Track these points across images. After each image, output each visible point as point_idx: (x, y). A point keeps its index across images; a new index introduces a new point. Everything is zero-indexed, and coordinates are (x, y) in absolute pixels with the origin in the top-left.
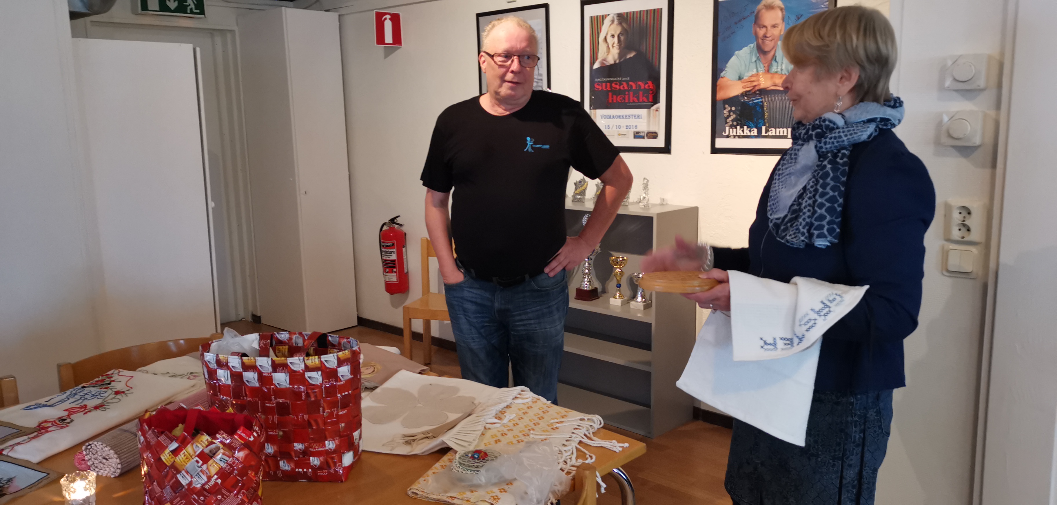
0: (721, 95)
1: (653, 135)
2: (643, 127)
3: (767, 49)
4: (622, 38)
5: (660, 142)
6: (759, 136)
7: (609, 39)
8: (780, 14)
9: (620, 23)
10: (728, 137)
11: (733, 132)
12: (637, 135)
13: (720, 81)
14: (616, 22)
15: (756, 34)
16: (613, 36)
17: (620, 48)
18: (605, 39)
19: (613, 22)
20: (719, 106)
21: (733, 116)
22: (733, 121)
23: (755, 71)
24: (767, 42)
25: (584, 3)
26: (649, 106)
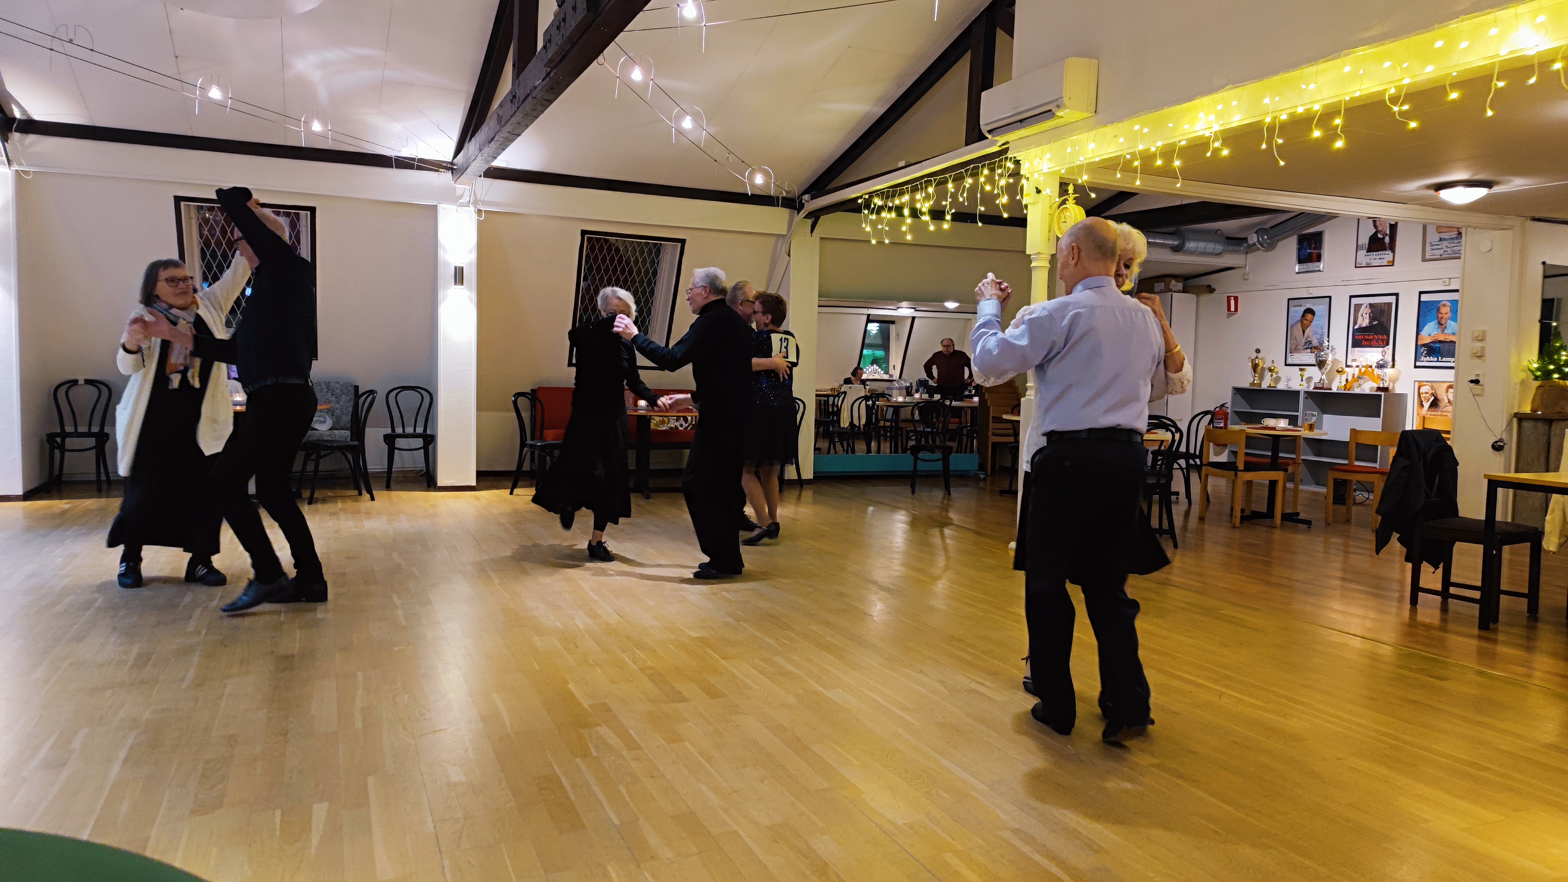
0: (1420, 343)
1: (1386, 360)
3: (1442, 323)
4: (1371, 315)
5: (1390, 363)
6: (1438, 361)
7: (1364, 315)
8: (1449, 309)
9: (1370, 308)
10: (1423, 361)
11: (1425, 359)
13: (1419, 336)
14: (1368, 307)
15: (1438, 316)
16: (1366, 314)
17: (1370, 319)
18: (1362, 315)
19: (1367, 307)
20: (1419, 347)
21: (1426, 352)
22: (1426, 354)
23: (1437, 332)
24: (1443, 320)
25: (1351, 297)
26: (1384, 347)
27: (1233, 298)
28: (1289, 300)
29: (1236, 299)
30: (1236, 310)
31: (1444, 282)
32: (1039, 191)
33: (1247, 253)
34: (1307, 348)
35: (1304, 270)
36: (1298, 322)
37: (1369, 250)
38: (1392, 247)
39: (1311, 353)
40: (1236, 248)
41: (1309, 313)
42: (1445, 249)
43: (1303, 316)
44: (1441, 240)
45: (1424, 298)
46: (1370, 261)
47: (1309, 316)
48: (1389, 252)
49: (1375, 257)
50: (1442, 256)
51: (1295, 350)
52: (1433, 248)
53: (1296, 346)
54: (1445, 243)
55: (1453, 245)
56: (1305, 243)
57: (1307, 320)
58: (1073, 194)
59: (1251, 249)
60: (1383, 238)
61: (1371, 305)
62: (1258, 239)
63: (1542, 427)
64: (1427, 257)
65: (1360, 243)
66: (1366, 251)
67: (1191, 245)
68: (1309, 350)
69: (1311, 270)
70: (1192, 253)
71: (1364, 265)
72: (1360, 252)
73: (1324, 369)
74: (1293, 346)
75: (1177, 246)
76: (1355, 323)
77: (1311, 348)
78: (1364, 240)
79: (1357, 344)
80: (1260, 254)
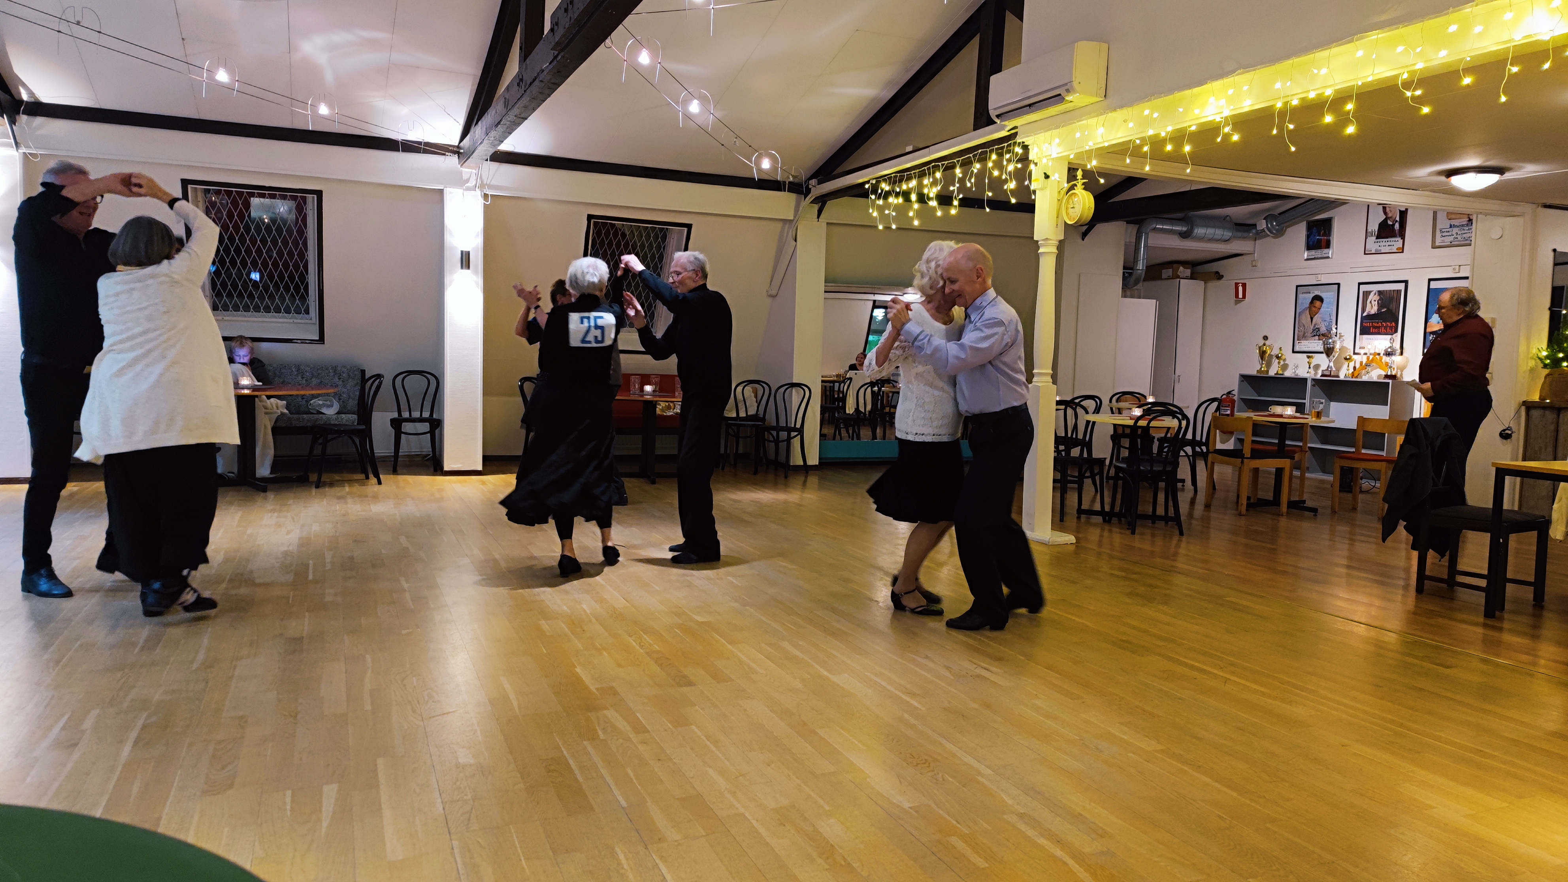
0: (1429, 330)
4: (1380, 302)
7: (1373, 302)
9: (1379, 295)
12: (1385, 348)
13: (1428, 324)
16: (1375, 301)
17: (1378, 306)
18: (1371, 302)
19: (1375, 294)
20: (1427, 335)
25: (1360, 284)
26: (1392, 334)
27: (1240, 284)
28: (1297, 286)
29: (1244, 285)
30: (1244, 296)
31: (1454, 269)
32: (1047, 177)
33: (1255, 240)
34: (1315, 336)
35: (1313, 257)
36: (1306, 309)
37: (1379, 237)
38: (1403, 236)
39: (1319, 340)
40: (1245, 234)
41: (1318, 300)
42: (1455, 236)
43: (1312, 302)
44: (1451, 226)
45: (1434, 285)
46: (1380, 248)
47: (1318, 303)
48: (1399, 239)
49: (1385, 244)
50: (1453, 243)
51: (1304, 337)
52: (1444, 234)
53: (1304, 333)
54: (1455, 230)
55: (1463, 232)
56: (1314, 230)
57: (1315, 307)
58: (1081, 179)
59: (1260, 235)
60: (1393, 225)
61: (1380, 293)
62: (1267, 225)
63: (1550, 416)
64: (1437, 244)
65: (1369, 230)
66: (1375, 238)
67: (1199, 231)
68: (1317, 337)
69: (1320, 256)
70: (1201, 239)
71: (1373, 252)
72: (1369, 239)
73: (1331, 357)
74: (1301, 334)
75: (1185, 232)
76: (1363, 311)
77: (1319, 336)
78: (1374, 227)
79: (1365, 331)
80: (1269, 240)
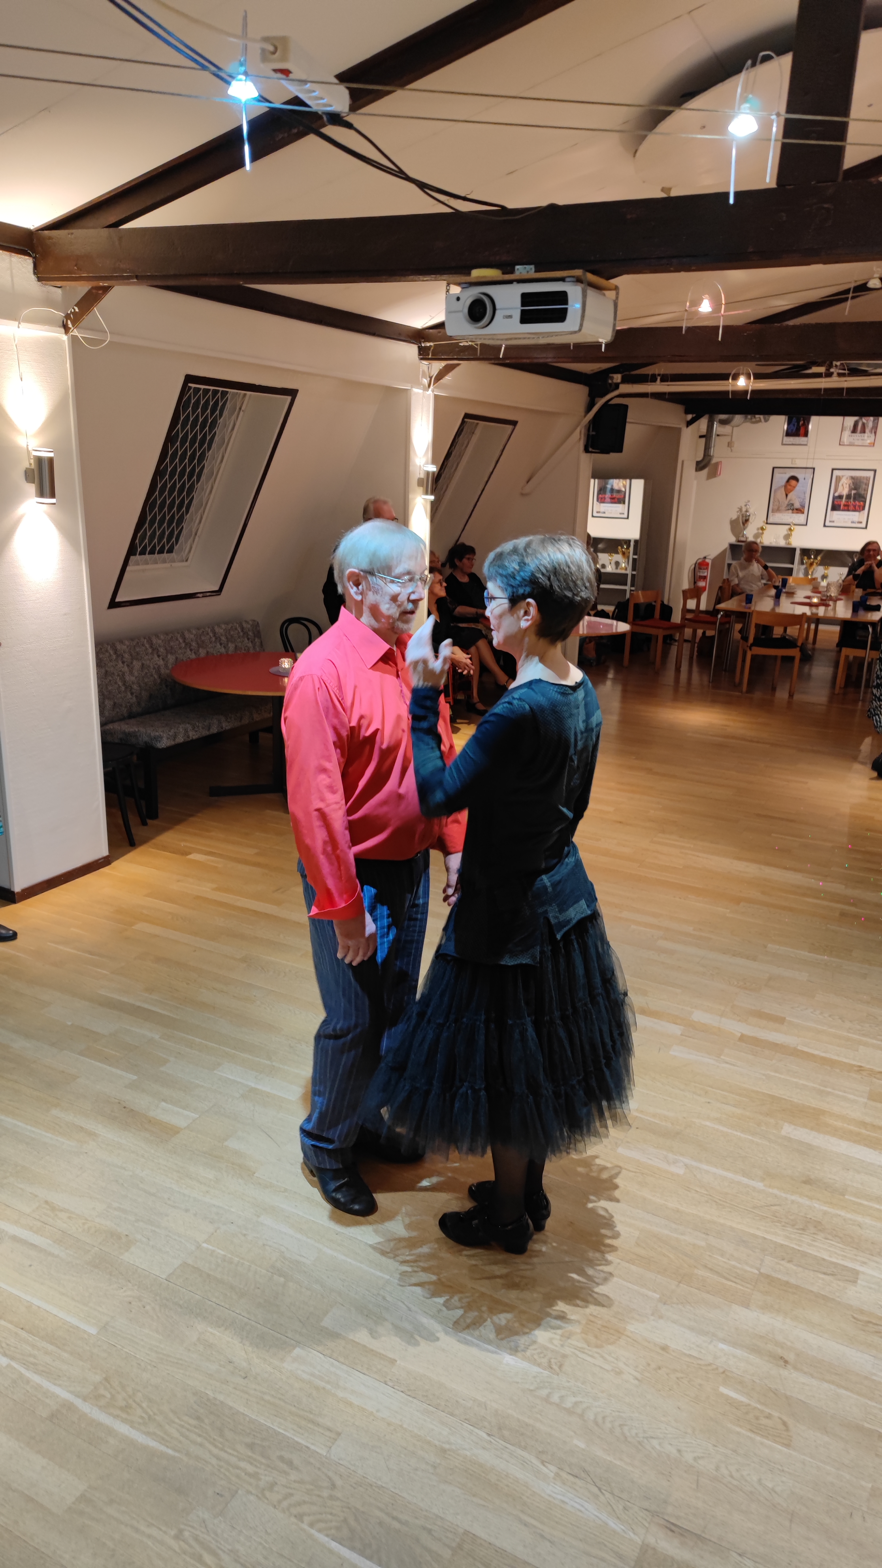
1: (861, 523)
2: (856, 519)
5: (864, 525)
7: (844, 485)
12: (853, 522)
18: (843, 485)
19: (847, 478)
25: (833, 470)
26: (859, 512)
28: (773, 468)
34: (789, 509)
36: (782, 486)
37: (854, 432)
38: (875, 433)
41: (794, 480)
43: (788, 481)
47: (793, 482)
48: (871, 434)
51: (777, 510)
53: (778, 507)
56: (794, 420)
57: (790, 485)
61: (852, 478)
66: (849, 432)
68: (791, 511)
71: (847, 443)
74: (776, 507)
76: (835, 492)
77: (793, 510)
78: (849, 424)
79: (836, 508)
